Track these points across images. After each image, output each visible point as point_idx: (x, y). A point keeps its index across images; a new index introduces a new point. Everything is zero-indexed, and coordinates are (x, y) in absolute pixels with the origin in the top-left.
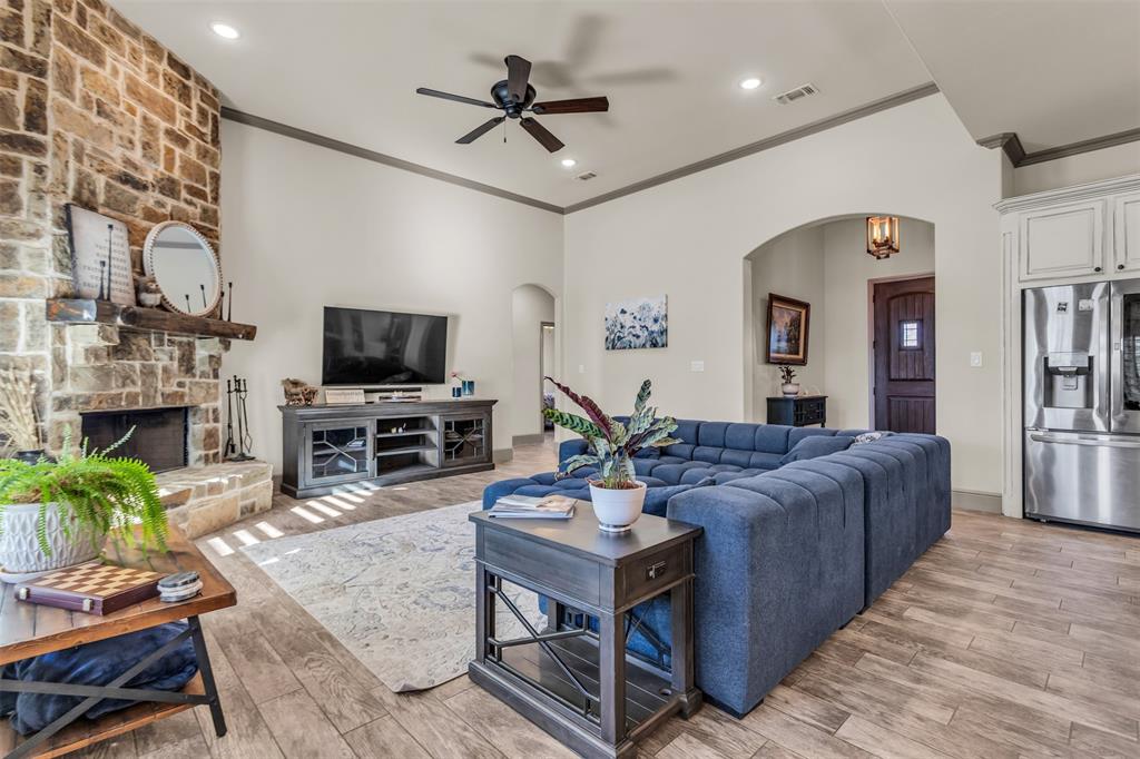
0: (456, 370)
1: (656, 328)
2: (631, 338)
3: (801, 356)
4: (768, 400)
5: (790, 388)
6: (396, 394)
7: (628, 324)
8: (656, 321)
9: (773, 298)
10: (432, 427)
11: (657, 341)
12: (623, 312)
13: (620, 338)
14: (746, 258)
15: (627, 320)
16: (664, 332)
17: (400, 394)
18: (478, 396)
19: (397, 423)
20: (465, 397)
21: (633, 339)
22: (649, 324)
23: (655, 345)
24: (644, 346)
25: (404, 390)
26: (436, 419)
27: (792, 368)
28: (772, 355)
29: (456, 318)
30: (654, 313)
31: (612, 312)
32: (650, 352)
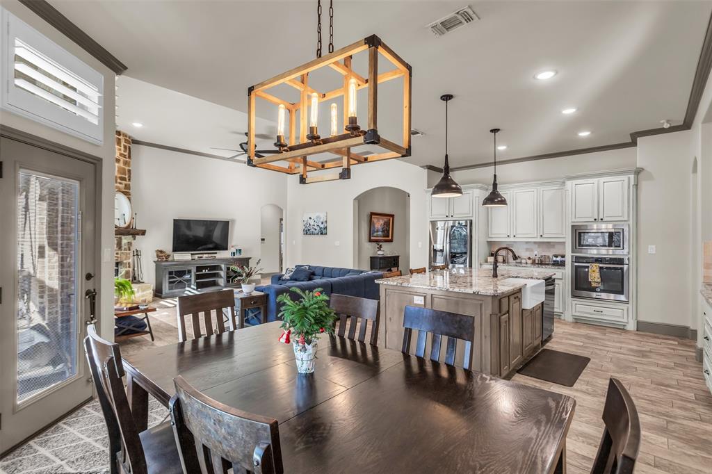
0: (233, 244)
1: (322, 226)
2: (313, 230)
3: (390, 238)
4: (371, 257)
5: (380, 253)
6: (205, 255)
7: (312, 224)
8: (322, 223)
9: (372, 214)
10: (222, 270)
11: (323, 232)
12: (310, 218)
13: (309, 230)
14: (355, 199)
15: (312, 222)
16: (326, 228)
17: (207, 255)
18: (243, 255)
19: (205, 268)
20: (237, 256)
21: (314, 231)
22: (320, 224)
23: (322, 234)
24: (318, 234)
25: (208, 253)
26: (223, 266)
27: (380, 244)
28: (372, 238)
29: (233, 221)
30: (321, 220)
31: (306, 218)
32: (321, 237)
